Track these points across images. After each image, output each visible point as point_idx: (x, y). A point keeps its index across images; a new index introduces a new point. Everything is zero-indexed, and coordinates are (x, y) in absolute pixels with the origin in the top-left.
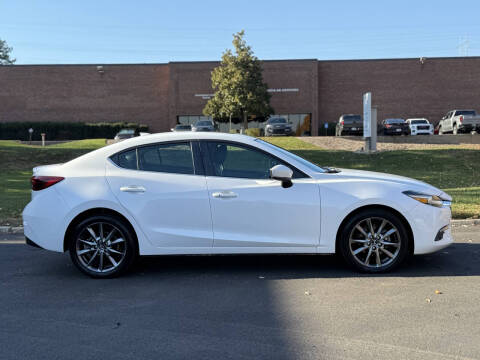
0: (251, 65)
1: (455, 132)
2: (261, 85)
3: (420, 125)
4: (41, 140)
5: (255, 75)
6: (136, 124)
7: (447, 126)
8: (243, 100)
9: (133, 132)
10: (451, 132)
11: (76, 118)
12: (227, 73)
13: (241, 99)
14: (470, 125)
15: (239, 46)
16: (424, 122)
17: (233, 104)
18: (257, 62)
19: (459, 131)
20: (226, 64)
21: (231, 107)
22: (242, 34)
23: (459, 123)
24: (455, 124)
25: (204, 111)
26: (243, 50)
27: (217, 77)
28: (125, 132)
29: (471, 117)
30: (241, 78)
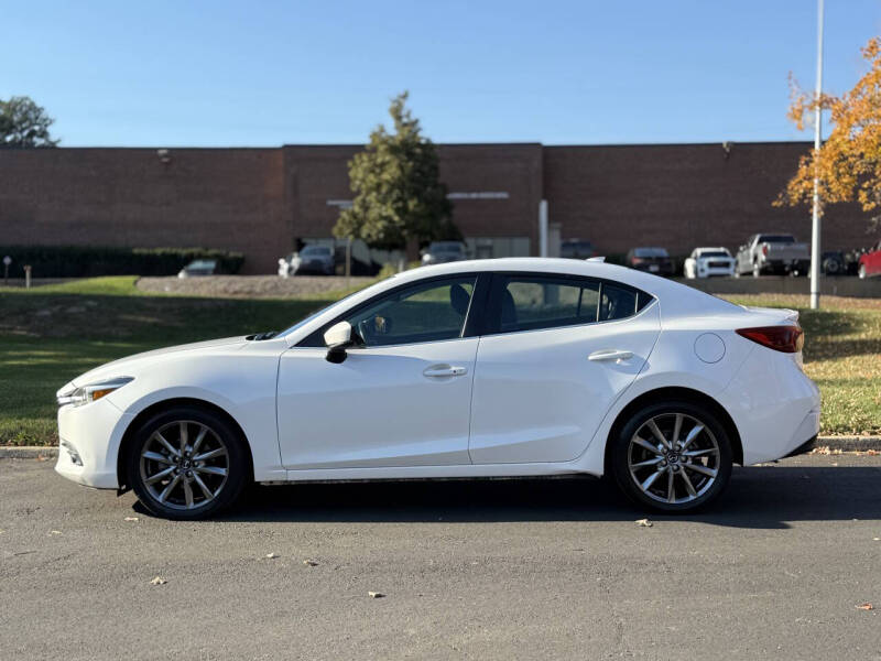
0: (418, 151)
1: (756, 274)
2: (435, 186)
3: (713, 259)
4: (24, 276)
5: (426, 169)
6: (224, 252)
7: (745, 263)
8: (402, 211)
9: (211, 265)
10: (751, 274)
11: (119, 240)
12: (376, 165)
13: (397, 211)
14: (781, 262)
15: (398, 118)
16: (724, 254)
17: (385, 218)
18: (429, 147)
19: (763, 272)
20: (374, 150)
21: (380, 225)
22: (405, 96)
23: (762, 257)
24: (756, 258)
25: (335, 231)
26: (405, 125)
27: (358, 172)
28: (198, 265)
29: (782, 247)
30: (398, 173)
